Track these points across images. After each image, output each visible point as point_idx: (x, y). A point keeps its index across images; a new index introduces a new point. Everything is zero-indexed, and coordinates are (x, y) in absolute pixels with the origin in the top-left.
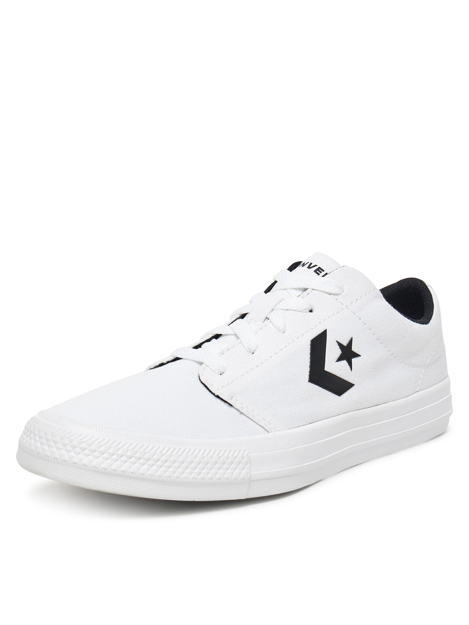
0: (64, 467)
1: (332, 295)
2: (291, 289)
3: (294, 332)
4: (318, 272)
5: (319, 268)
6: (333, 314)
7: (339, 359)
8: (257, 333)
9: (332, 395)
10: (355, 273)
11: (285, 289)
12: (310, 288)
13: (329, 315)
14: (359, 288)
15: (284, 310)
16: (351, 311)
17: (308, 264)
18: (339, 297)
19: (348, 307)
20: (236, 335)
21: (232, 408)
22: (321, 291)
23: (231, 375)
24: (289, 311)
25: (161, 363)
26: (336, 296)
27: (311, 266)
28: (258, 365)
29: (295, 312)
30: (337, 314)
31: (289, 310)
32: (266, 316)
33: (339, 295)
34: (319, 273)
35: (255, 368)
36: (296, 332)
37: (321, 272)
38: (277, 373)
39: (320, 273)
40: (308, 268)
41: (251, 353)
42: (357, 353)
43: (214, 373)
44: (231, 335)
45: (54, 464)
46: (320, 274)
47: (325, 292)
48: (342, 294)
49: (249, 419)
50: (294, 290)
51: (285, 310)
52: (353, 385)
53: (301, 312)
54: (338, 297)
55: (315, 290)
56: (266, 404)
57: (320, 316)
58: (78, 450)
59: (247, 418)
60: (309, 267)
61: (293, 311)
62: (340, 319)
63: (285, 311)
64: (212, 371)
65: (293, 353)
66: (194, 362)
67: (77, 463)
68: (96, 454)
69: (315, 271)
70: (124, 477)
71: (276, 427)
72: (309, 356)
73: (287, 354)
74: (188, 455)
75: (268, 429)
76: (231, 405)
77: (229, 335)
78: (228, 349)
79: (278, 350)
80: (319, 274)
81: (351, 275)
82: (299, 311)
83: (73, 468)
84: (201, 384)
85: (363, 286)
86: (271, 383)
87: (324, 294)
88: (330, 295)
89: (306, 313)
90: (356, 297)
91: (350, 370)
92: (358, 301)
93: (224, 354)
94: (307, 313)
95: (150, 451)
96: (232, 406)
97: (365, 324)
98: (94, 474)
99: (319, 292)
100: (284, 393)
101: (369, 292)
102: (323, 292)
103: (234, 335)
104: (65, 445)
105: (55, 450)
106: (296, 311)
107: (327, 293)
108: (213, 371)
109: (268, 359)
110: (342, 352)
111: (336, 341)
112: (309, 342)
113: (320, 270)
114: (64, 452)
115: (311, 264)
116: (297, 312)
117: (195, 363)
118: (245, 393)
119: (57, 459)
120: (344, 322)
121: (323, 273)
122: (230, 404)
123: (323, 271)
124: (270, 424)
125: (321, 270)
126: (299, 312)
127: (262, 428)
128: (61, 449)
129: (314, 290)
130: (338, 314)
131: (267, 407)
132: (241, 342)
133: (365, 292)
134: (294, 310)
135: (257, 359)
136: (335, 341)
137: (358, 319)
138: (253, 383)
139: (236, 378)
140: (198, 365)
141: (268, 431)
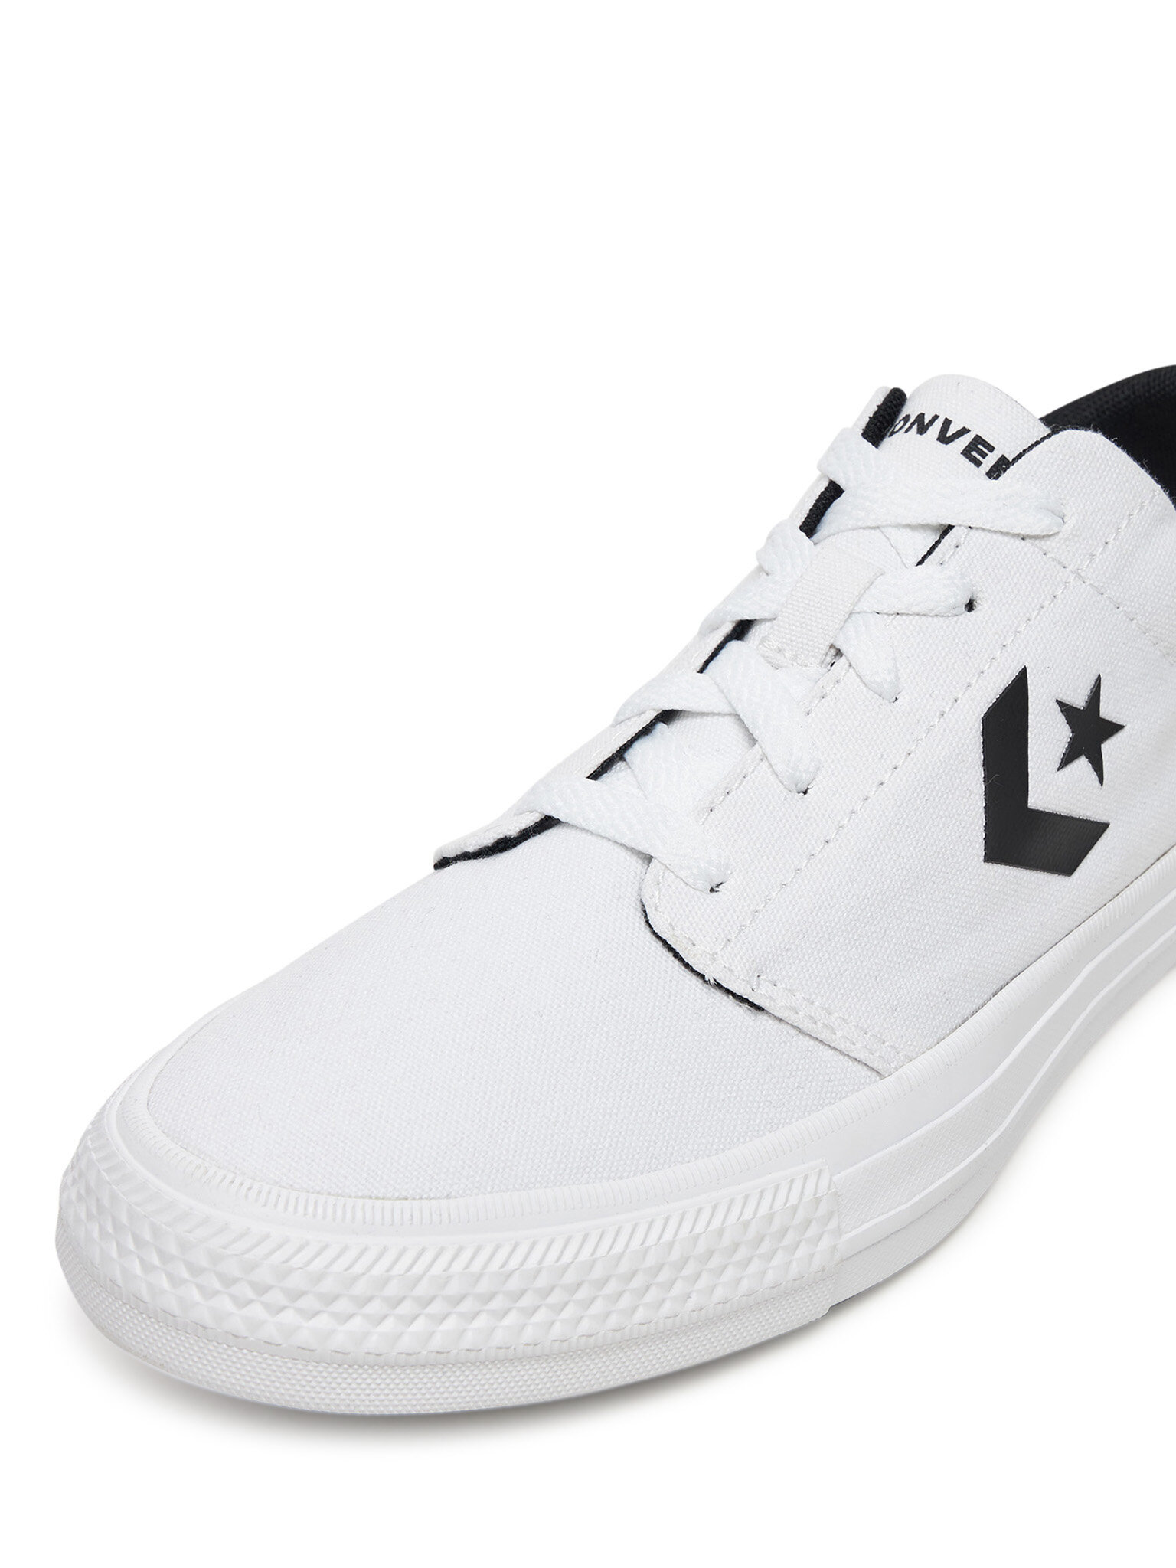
0: (234, 1352)
1: (1031, 541)
2: (898, 526)
3: (928, 696)
4: (974, 453)
5: (978, 440)
6: (1039, 610)
7: (1067, 760)
8: (812, 715)
9: (1049, 879)
10: (1095, 453)
11: (878, 527)
12: (960, 526)
13: (1028, 615)
14: (1109, 501)
15: (886, 616)
16: (1090, 584)
17: (938, 424)
18: (1054, 544)
19: (1083, 574)
20: (737, 716)
21: (762, 1018)
22: (995, 532)
23: (748, 890)
24: (904, 617)
25: (502, 836)
26: (1043, 542)
27: (950, 433)
28: (828, 838)
29: (923, 618)
30: (1050, 604)
31: (903, 614)
32: (832, 642)
33: (1052, 538)
34: (978, 457)
35: (820, 851)
36: (933, 696)
37: (984, 455)
38: (889, 857)
39: (981, 459)
40: (942, 442)
41: (799, 793)
42: (1114, 721)
43: (692, 891)
44: (719, 714)
45: (196, 1341)
46: (982, 463)
47: (1007, 534)
48: (1061, 535)
49: (817, 1043)
50: (908, 530)
51: (889, 615)
52: (1106, 826)
53: (943, 616)
54: (1048, 543)
55: (977, 529)
56: (865, 976)
57: (1001, 621)
58: (276, 1297)
59: (812, 1042)
60: (944, 438)
61: (917, 617)
62: (1063, 622)
63: (891, 617)
64: (683, 885)
65: (933, 775)
66: (617, 849)
67: (280, 1343)
68: (342, 1306)
69: (966, 453)
70: (441, 1366)
71: (902, 1046)
72: (980, 773)
73: (916, 783)
74: (647, 1244)
75: (880, 1067)
76: (759, 1008)
77: (713, 714)
78: (727, 791)
79: (886, 772)
80: (978, 464)
81: (1082, 462)
82: (936, 615)
83: (266, 1356)
84: (654, 938)
85: (1122, 494)
86: (876, 898)
87: (1006, 539)
88: (1023, 539)
89: (956, 618)
90: (1104, 534)
91: (1098, 783)
92: (1110, 546)
93: (715, 811)
94: (961, 618)
95: (522, 1264)
96: (763, 1009)
97: (1132, 620)
98: (341, 1370)
99: (989, 535)
100: (914, 920)
101: (1140, 509)
102: (1002, 533)
103: (730, 715)
104: (229, 1281)
105: (196, 1295)
106: (925, 615)
107: (1017, 535)
108: (687, 884)
109: (857, 808)
110: (1072, 732)
111: (1057, 701)
112: (977, 725)
113: (980, 446)
114: (228, 1305)
115: (947, 423)
116: (930, 619)
117: (624, 854)
118: (799, 950)
119: (205, 1328)
120: (1073, 630)
121: (990, 460)
122: (756, 1005)
123: (991, 449)
124: (884, 1042)
125: (983, 446)
126: (935, 619)
127: (860, 1067)
128: (216, 1293)
129: (973, 531)
130: (1055, 605)
131: (870, 985)
132: (764, 757)
133: (1128, 512)
134: (918, 615)
135: (824, 815)
136: (1054, 700)
137: (1112, 610)
138: (820, 908)
139: (763, 899)
140: (635, 864)
141: (878, 1072)
